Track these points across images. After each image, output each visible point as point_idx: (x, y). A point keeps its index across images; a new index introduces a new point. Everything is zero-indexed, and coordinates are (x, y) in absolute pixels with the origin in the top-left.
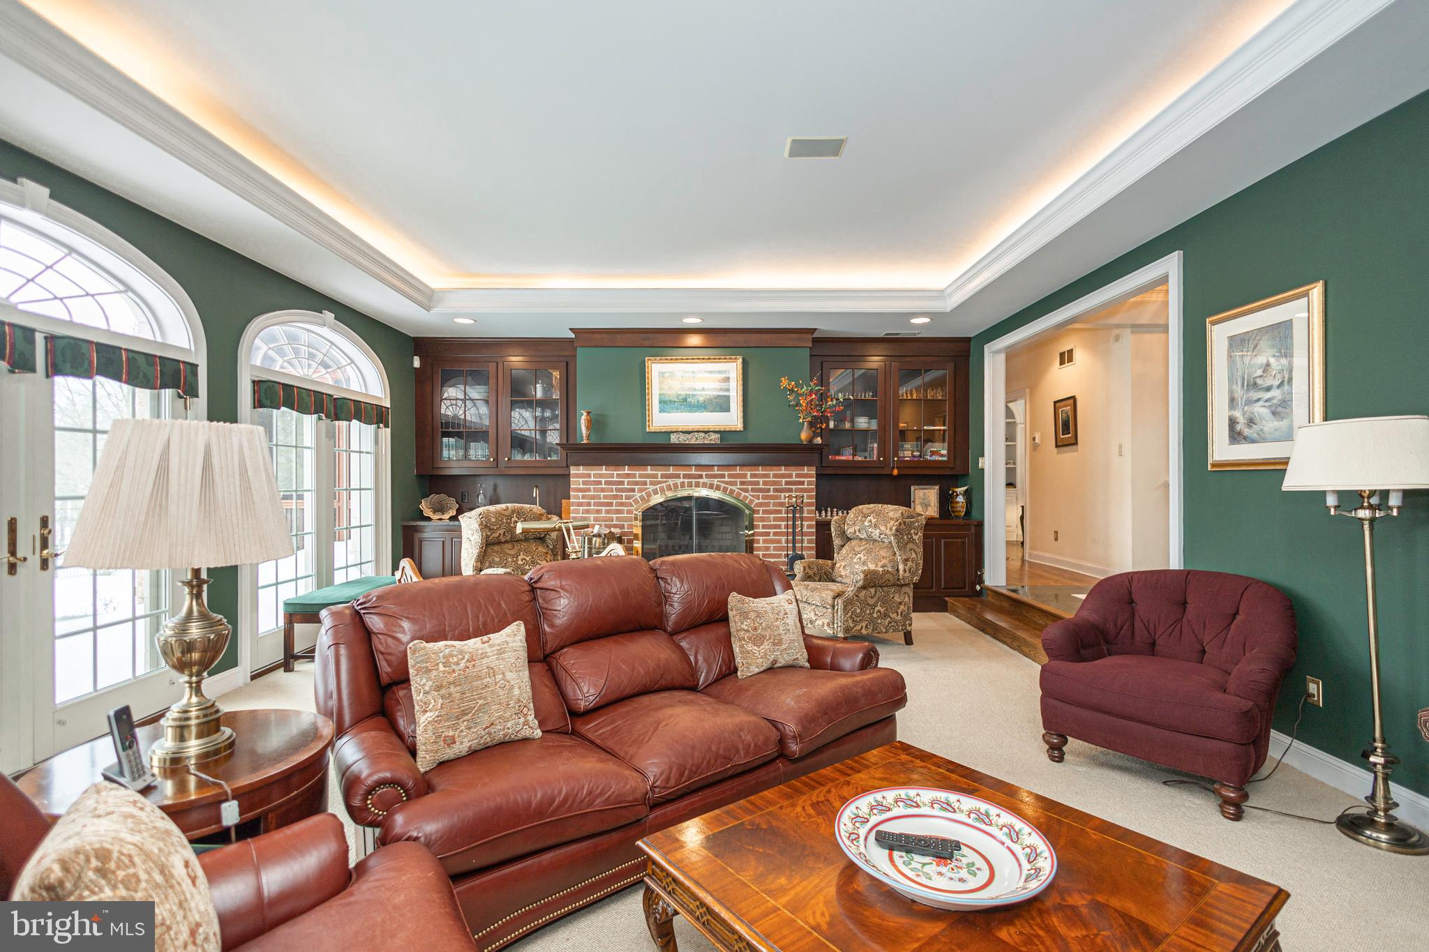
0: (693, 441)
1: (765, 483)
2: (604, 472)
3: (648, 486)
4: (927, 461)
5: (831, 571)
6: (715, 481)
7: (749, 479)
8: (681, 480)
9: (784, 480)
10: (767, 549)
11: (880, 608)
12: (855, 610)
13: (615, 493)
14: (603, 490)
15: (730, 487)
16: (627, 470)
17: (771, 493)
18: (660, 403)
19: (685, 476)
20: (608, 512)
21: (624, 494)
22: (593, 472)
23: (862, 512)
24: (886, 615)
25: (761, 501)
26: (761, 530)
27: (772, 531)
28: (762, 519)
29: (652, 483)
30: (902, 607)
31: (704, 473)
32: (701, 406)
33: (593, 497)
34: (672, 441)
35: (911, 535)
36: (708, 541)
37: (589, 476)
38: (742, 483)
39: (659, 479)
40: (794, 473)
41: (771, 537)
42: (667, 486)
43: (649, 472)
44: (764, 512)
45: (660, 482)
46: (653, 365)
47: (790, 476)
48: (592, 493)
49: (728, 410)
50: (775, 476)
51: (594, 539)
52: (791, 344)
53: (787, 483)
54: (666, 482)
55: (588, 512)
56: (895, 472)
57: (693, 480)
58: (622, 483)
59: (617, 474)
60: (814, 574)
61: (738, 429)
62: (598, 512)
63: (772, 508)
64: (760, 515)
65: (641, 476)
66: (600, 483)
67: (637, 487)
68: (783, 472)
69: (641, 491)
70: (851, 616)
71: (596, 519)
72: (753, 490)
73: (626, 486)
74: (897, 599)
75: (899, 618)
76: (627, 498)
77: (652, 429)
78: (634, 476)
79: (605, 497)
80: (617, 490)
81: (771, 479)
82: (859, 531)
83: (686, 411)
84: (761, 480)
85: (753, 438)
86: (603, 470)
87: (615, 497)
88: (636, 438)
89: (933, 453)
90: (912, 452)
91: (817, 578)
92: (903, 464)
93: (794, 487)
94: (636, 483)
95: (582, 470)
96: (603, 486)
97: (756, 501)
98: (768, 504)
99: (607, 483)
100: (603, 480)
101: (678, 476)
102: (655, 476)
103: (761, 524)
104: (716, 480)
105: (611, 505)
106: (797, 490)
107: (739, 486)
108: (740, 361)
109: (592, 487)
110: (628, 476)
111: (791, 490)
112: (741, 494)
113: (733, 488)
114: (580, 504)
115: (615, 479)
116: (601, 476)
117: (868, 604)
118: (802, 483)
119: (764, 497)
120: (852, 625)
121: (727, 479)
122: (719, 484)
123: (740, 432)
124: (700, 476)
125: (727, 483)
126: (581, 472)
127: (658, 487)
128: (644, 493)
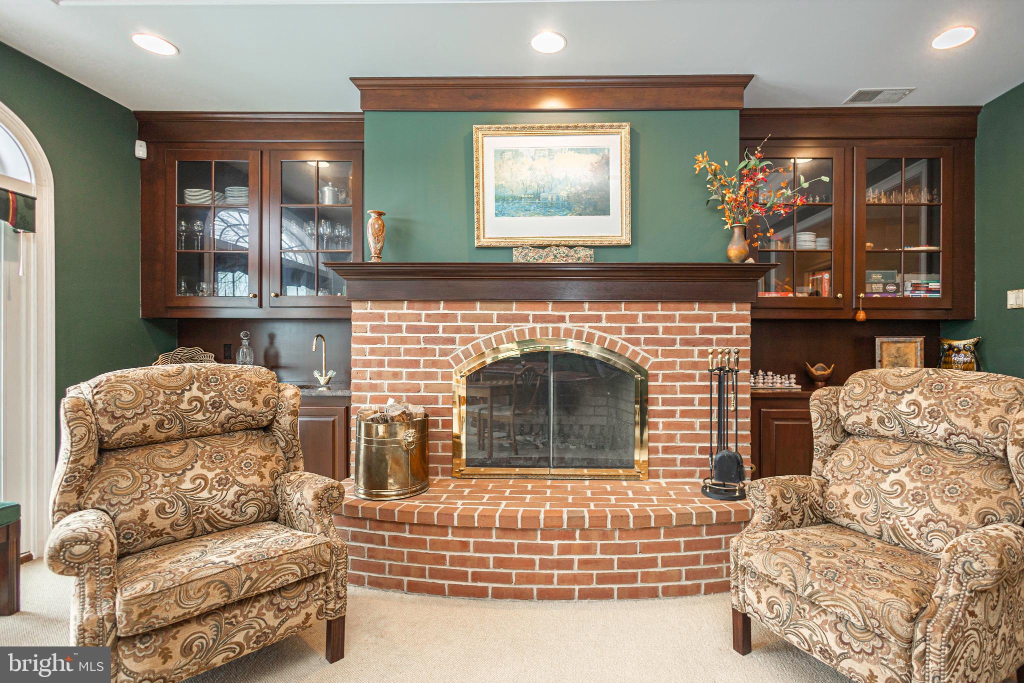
0: (549, 260)
1: (667, 330)
2: (405, 311)
3: (476, 335)
4: (908, 298)
5: (821, 500)
6: (586, 327)
7: (641, 324)
8: (531, 325)
9: (698, 325)
10: (671, 438)
13: (423, 346)
14: (403, 341)
15: (609, 337)
16: (442, 309)
17: (678, 347)
18: (497, 200)
19: (537, 319)
20: (411, 376)
21: (437, 347)
22: (387, 311)
25: (660, 359)
26: (660, 408)
27: (679, 409)
28: (663, 390)
29: (483, 330)
31: (567, 314)
32: (563, 206)
33: (388, 352)
34: (515, 260)
36: (574, 418)
37: (381, 317)
38: (630, 330)
39: (495, 323)
40: (715, 314)
41: (678, 419)
42: (507, 335)
43: (478, 311)
44: (666, 377)
45: (496, 329)
46: (485, 139)
47: (709, 319)
48: (386, 346)
49: (605, 211)
50: (684, 319)
51: (374, 425)
52: (710, 103)
53: (704, 330)
54: (505, 328)
55: (379, 375)
56: (861, 316)
57: (550, 326)
58: (435, 329)
59: (428, 316)
60: (795, 512)
61: (623, 243)
62: (396, 375)
63: (678, 371)
64: (660, 383)
65: (464, 318)
66: (399, 329)
67: (458, 336)
68: (696, 312)
69: (464, 342)
71: (392, 388)
72: (647, 342)
73: (441, 335)
76: (444, 353)
77: (484, 242)
78: (454, 318)
79: (408, 352)
80: (427, 341)
81: (677, 324)
83: (539, 214)
84: (660, 326)
85: (645, 256)
86: (404, 309)
87: (424, 352)
88: (461, 256)
90: (885, 285)
91: (796, 519)
92: (871, 305)
93: (714, 337)
94: (458, 330)
95: (369, 308)
96: (405, 334)
97: (653, 360)
98: (672, 365)
99: (410, 329)
100: (404, 325)
101: (525, 319)
102: (489, 319)
103: (660, 397)
104: (587, 325)
105: (416, 364)
106: (719, 342)
107: (624, 336)
108: (626, 131)
109: (386, 335)
110: (444, 317)
111: (709, 342)
112: (628, 348)
113: (615, 338)
114: (367, 364)
115: (423, 323)
116: (400, 317)
118: (729, 330)
119: (665, 354)
121: (604, 324)
122: (592, 331)
123: (626, 247)
124: (562, 319)
125: (604, 330)
126: (369, 311)
127: (492, 336)
128: (469, 346)
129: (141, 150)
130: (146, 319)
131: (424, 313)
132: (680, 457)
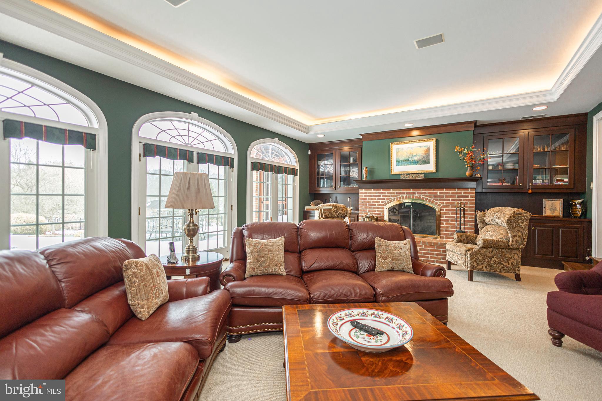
0: (411, 178)
1: (447, 197)
2: (372, 191)
3: (391, 198)
4: (553, 185)
5: (474, 239)
6: (422, 196)
7: (439, 195)
8: (406, 195)
9: (457, 195)
10: (448, 227)
11: (496, 259)
12: (478, 258)
14: (372, 199)
15: (429, 198)
16: (382, 191)
17: (450, 201)
18: (397, 162)
19: (407, 193)
20: (374, 208)
21: (380, 201)
22: (368, 191)
23: (493, 211)
24: (500, 263)
25: (444, 205)
26: (444, 219)
27: (450, 219)
28: (445, 214)
29: (393, 196)
30: (512, 260)
31: (416, 192)
32: (416, 162)
33: (368, 202)
34: (401, 178)
35: (519, 223)
36: (422, 223)
37: (366, 193)
38: (435, 196)
39: (396, 195)
40: (463, 192)
41: (450, 222)
42: (399, 198)
43: (391, 191)
44: (446, 210)
46: (394, 146)
47: (461, 193)
48: (368, 200)
49: (428, 163)
50: (452, 193)
51: (366, 218)
52: (462, 130)
53: (459, 197)
54: (398, 196)
55: (366, 208)
56: (530, 191)
57: (411, 195)
58: (380, 196)
59: (378, 193)
60: (464, 240)
61: (433, 172)
62: (370, 208)
63: (450, 208)
64: (444, 211)
65: (388, 193)
66: (371, 196)
67: (386, 198)
69: (388, 199)
70: (475, 261)
71: (369, 211)
72: (440, 200)
73: (381, 197)
74: (509, 255)
75: (510, 265)
76: (382, 202)
77: (393, 173)
78: (385, 193)
79: (373, 202)
80: (378, 199)
81: (450, 195)
82: (491, 220)
83: (408, 165)
84: (445, 195)
85: (440, 176)
87: (377, 202)
88: (387, 177)
89: (558, 181)
90: (543, 180)
91: (466, 242)
92: (535, 187)
93: (462, 199)
94: (386, 196)
95: (364, 191)
96: (372, 197)
97: (442, 205)
98: (448, 206)
99: (373, 196)
100: (372, 195)
101: (404, 193)
102: (394, 193)
103: (444, 215)
104: (422, 195)
105: (375, 205)
106: (464, 200)
107: (433, 198)
108: (435, 140)
109: (368, 198)
110: (382, 193)
111: (461, 200)
112: (434, 201)
113: (430, 199)
114: (363, 205)
115: (377, 194)
116: (371, 193)
117: (487, 256)
118: (467, 197)
119: (446, 203)
120: (476, 265)
121: (427, 195)
122: (423, 197)
123: (434, 173)
124: (415, 193)
125: (427, 196)
127: (395, 198)
128: (389, 200)
129: (309, 153)
130: (309, 193)
131: (377, 192)
132: (450, 233)
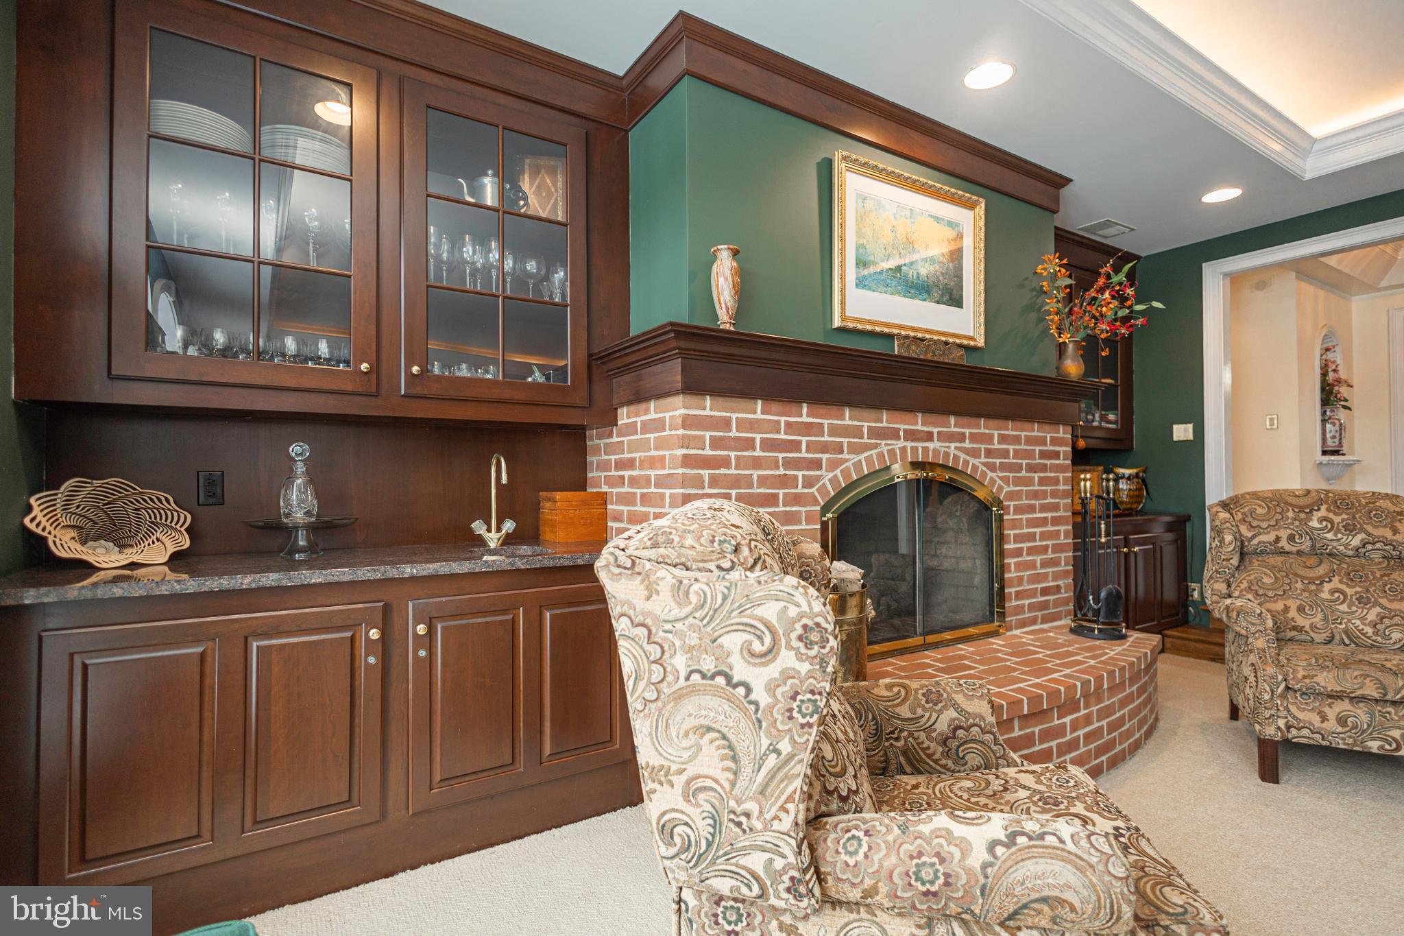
1: (1015, 454)
2: (759, 416)
3: (845, 456)
4: (1102, 429)
6: (952, 448)
7: (996, 446)
8: (901, 443)
9: (1037, 449)
10: (1022, 581)
13: (782, 471)
14: (757, 463)
15: (970, 461)
16: (804, 415)
17: (1024, 473)
18: (857, 265)
19: (907, 435)
21: (800, 474)
22: (735, 414)
25: (1012, 488)
26: (1012, 546)
27: (1025, 546)
28: (1014, 524)
29: (854, 449)
31: (935, 430)
32: (921, 287)
34: (897, 351)
37: (726, 424)
38: (988, 453)
39: (866, 440)
41: (1025, 558)
43: (847, 422)
44: (1016, 509)
45: (867, 447)
46: (847, 175)
47: (1044, 441)
48: (733, 471)
49: (959, 303)
50: (1027, 440)
53: (1041, 455)
54: (876, 446)
57: (920, 445)
58: (795, 446)
59: (788, 424)
61: (980, 345)
63: (1024, 501)
64: (1012, 516)
66: (750, 443)
67: (825, 457)
68: (1036, 433)
69: (832, 465)
72: (1002, 467)
73: (804, 454)
76: (808, 483)
77: (847, 322)
79: (763, 481)
81: (1023, 447)
84: (1011, 448)
86: (758, 411)
87: (784, 481)
93: (1048, 462)
94: (824, 448)
96: (758, 453)
97: (1006, 489)
98: (1019, 495)
99: (768, 445)
100: (758, 437)
101: (896, 435)
102: (857, 432)
103: (1012, 532)
104: (953, 445)
105: (774, 500)
107: (983, 459)
108: (979, 206)
109: (733, 454)
110: (808, 429)
111: (1045, 468)
112: (987, 475)
113: (976, 461)
115: (783, 436)
116: (752, 426)
118: (1058, 455)
119: (1015, 482)
121: (967, 444)
122: (957, 453)
123: (982, 350)
124: (929, 437)
125: (967, 452)
126: (707, 412)
127: (862, 457)
128: (838, 472)
131: (783, 419)
132: (1027, 602)
